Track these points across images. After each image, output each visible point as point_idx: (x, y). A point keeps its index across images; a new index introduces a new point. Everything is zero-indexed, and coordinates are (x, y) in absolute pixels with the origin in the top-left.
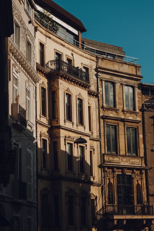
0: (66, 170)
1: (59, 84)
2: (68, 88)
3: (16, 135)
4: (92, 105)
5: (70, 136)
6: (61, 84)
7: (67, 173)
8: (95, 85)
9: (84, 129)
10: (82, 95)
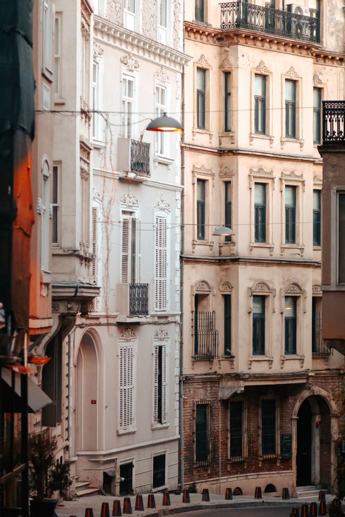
0: (250, 242)
1: (240, 56)
2: (261, 63)
3: (128, 195)
4: (328, 83)
5: (263, 168)
6: (243, 56)
7: (251, 248)
8: (337, 36)
9: (301, 147)
10: (296, 70)
